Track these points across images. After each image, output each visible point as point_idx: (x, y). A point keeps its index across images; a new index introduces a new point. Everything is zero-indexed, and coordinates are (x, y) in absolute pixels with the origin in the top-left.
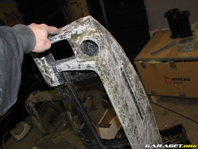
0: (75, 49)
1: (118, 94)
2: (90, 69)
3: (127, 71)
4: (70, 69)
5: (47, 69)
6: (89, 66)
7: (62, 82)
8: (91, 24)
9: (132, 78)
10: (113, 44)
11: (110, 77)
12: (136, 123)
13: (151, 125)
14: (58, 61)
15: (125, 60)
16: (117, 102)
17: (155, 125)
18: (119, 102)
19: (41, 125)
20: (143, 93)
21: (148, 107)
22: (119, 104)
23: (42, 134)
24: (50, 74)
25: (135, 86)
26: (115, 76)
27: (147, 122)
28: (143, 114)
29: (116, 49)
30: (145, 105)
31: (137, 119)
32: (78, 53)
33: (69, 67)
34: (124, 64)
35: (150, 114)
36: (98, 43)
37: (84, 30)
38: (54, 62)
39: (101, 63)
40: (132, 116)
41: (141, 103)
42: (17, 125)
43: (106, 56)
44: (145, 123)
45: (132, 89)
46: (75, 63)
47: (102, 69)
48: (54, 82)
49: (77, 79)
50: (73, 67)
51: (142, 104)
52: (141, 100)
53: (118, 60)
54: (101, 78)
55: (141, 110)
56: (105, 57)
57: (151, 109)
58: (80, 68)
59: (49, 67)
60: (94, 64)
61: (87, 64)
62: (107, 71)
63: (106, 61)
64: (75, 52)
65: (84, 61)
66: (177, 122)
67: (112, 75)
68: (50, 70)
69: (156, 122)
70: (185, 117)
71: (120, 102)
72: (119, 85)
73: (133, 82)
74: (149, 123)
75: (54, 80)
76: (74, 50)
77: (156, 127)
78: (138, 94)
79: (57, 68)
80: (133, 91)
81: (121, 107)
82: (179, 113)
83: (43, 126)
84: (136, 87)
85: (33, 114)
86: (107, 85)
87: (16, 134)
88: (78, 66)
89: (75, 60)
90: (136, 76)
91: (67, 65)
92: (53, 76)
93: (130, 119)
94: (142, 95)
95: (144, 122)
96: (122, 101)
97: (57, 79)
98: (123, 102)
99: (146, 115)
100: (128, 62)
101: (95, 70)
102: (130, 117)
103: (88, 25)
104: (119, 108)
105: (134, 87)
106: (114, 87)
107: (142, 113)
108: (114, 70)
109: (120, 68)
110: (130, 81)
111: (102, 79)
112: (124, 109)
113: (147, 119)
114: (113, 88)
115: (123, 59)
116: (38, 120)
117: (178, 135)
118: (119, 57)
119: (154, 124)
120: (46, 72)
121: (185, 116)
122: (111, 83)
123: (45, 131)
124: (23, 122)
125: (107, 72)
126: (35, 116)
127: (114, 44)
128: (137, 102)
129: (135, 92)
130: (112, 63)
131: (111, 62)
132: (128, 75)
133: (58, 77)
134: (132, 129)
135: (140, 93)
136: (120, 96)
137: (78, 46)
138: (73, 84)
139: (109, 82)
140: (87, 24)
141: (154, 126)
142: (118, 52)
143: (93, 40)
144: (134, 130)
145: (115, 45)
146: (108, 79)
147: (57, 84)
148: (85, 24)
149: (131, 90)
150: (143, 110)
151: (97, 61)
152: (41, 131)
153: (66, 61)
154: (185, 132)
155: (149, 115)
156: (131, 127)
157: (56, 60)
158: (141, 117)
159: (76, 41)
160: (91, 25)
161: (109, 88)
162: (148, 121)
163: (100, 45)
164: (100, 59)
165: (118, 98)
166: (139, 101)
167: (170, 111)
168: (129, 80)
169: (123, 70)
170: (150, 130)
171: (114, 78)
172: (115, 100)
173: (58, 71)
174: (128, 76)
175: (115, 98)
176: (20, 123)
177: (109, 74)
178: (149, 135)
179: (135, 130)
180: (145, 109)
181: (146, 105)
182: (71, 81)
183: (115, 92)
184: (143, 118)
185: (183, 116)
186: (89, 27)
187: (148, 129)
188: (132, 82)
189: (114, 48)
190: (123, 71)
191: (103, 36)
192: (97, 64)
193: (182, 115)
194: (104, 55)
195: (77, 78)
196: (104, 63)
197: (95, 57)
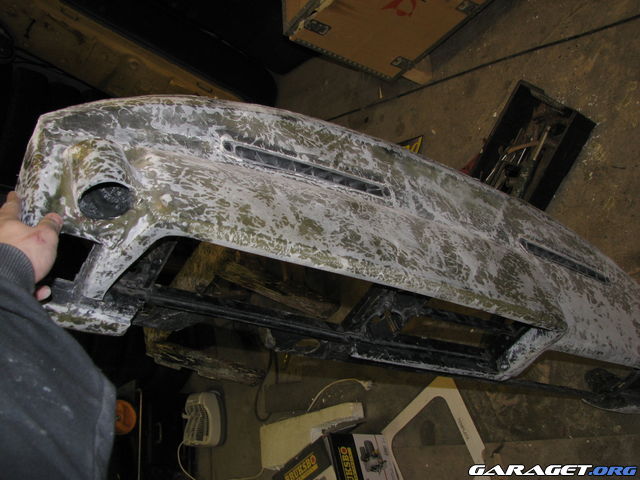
0: (82, 231)
1: (263, 224)
2: (152, 241)
3: (246, 135)
4: (116, 277)
5: (75, 316)
6: (142, 240)
7: (130, 307)
8: (60, 135)
9: (273, 136)
10: (154, 119)
11: (208, 213)
12: (372, 231)
13: (421, 181)
14: (77, 276)
15: (217, 116)
16: (276, 244)
17: (433, 168)
18: (279, 240)
19: (230, 369)
20: (332, 137)
21: (377, 152)
22: (285, 242)
23: (251, 385)
24: (91, 320)
25: (297, 143)
26: (221, 194)
27: (404, 188)
28: (377, 183)
29: (173, 118)
30: (363, 157)
31: (367, 218)
32: (95, 233)
33: (110, 273)
34: (224, 127)
35: (396, 163)
36: (112, 177)
37: (57, 171)
38: (71, 287)
39: (159, 208)
40: (344, 226)
41: (352, 163)
42: (184, 416)
43: (159, 173)
44: (401, 194)
45: (298, 159)
46: (112, 256)
47: (174, 220)
48: (117, 325)
49: (154, 271)
50: (116, 267)
51: (355, 161)
52: (345, 157)
53: (200, 138)
54: (191, 236)
55: (364, 179)
56: (159, 182)
57: (389, 148)
58: (130, 257)
59: (74, 307)
60: (147, 224)
61: (135, 236)
62: (190, 208)
63: (167, 190)
64: (89, 236)
65: (124, 236)
66: (510, 83)
67: (210, 203)
68: (83, 311)
69: (427, 163)
70: (520, 54)
71: (283, 238)
72: (246, 202)
73: (284, 140)
74: (413, 183)
75: (111, 321)
76: (82, 235)
77: (441, 171)
78: (322, 153)
79: (90, 296)
80: (305, 160)
81: (298, 244)
82: (500, 58)
83: (236, 366)
84: (302, 142)
85: (190, 363)
86: (219, 237)
87: (200, 438)
88: (123, 257)
89: (106, 251)
90: (279, 119)
91: (102, 274)
92: (101, 316)
93: (345, 240)
94: (335, 142)
95: (397, 193)
96: (288, 228)
97: (115, 314)
98: (293, 226)
99: (389, 175)
100: (229, 114)
101: (163, 233)
102: (341, 236)
103: (57, 147)
104: (293, 251)
105: (298, 149)
106: (238, 224)
107: (371, 182)
108: (207, 183)
109: (222, 147)
110: (275, 148)
111: (197, 236)
112: (308, 239)
113: (396, 180)
114: (239, 228)
115: (211, 120)
116: (213, 366)
117: (535, 114)
118: (197, 128)
119: (430, 171)
120: (79, 321)
121: (518, 52)
122: (224, 223)
123: (251, 372)
124: (190, 397)
125: (190, 211)
126: (198, 362)
127: (157, 115)
128: (337, 170)
129: (312, 158)
130: (188, 172)
131: (183, 173)
132: (257, 139)
133: (113, 308)
134: (370, 256)
135: (326, 146)
136: (273, 224)
137: (78, 220)
138: (159, 286)
139: (216, 227)
140: (50, 150)
141: (432, 174)
142: (185, 120)
143: (94, 181)
144: (377, 255)
145: (161, 116)
146: (208, 222)
147: (126, 321)
148: (48, 155)
149: (297, 163)
150: (368, 174)
151: (148, 211)
152: (243, 380)
153: (91, 266)
154: (542, 92)
155: (398, 166)
156: (360, 257)
157: (72, 279)
158: (379, 193)
159: (65, 214)
160: (62, 139)
161: (231, 239)
162: (406, 183)
163: (120, 176)
164: (149, 199)
165: (270, 235)
166: (341, 165)
167: (477, 72)
168: (271, 148)
169: (235, 144)
170: (430, 194)
171: (222, 201)
172: (266, 245)
173: (98, 299)
174: (259, 143)
175: (264, 243)
176: (187, 406)
177: (200, 211)
178: (437, 208)
179: (379, 252)
180: (372, 165)
181: (367, 154)
182: (147, 285)
183: (251, 232)
184: (386, 189)
185: (514, 56)
186: (62, 150)
187: (420, 200)
188: (281, 144)
189: (164, 124)
190: (234, 146)
191: (109, 145)
192: (153, 219)
193: (510, 57)
194: (153, 176)
195: (152, 268)
196: (167, 198)
197: (138, 206)
